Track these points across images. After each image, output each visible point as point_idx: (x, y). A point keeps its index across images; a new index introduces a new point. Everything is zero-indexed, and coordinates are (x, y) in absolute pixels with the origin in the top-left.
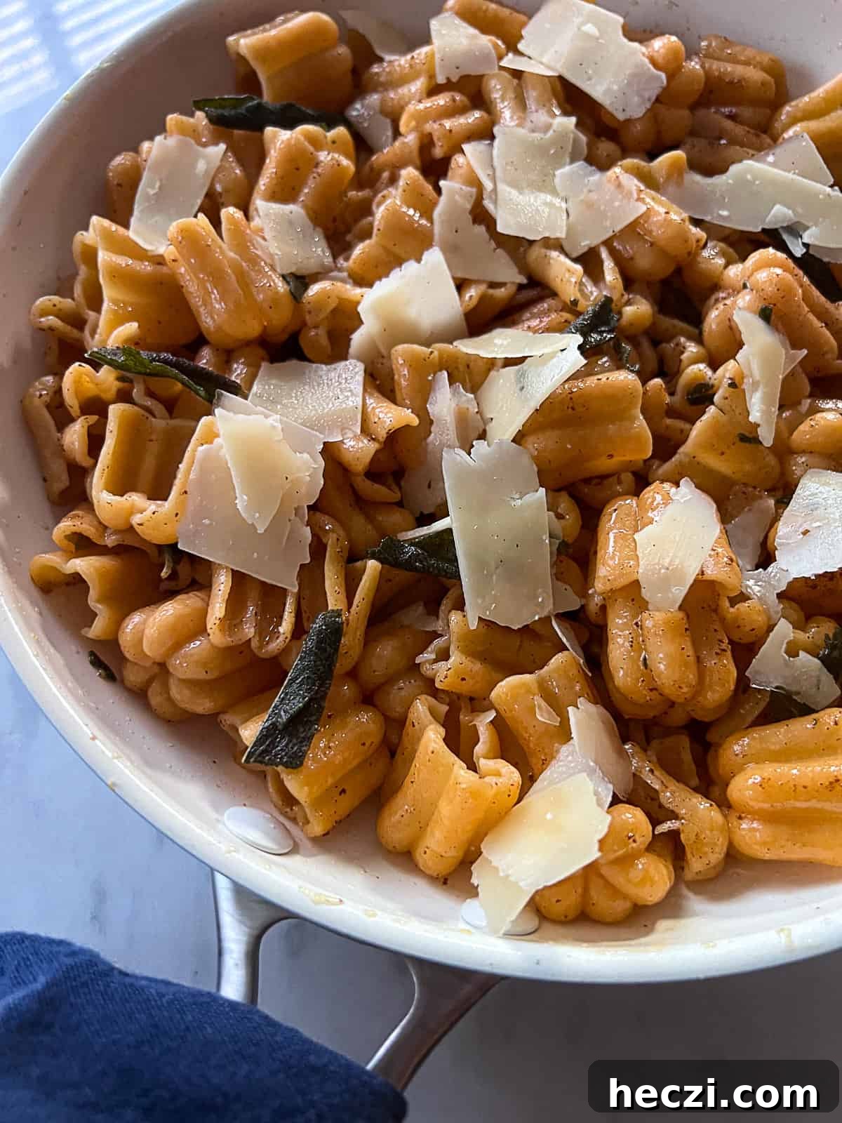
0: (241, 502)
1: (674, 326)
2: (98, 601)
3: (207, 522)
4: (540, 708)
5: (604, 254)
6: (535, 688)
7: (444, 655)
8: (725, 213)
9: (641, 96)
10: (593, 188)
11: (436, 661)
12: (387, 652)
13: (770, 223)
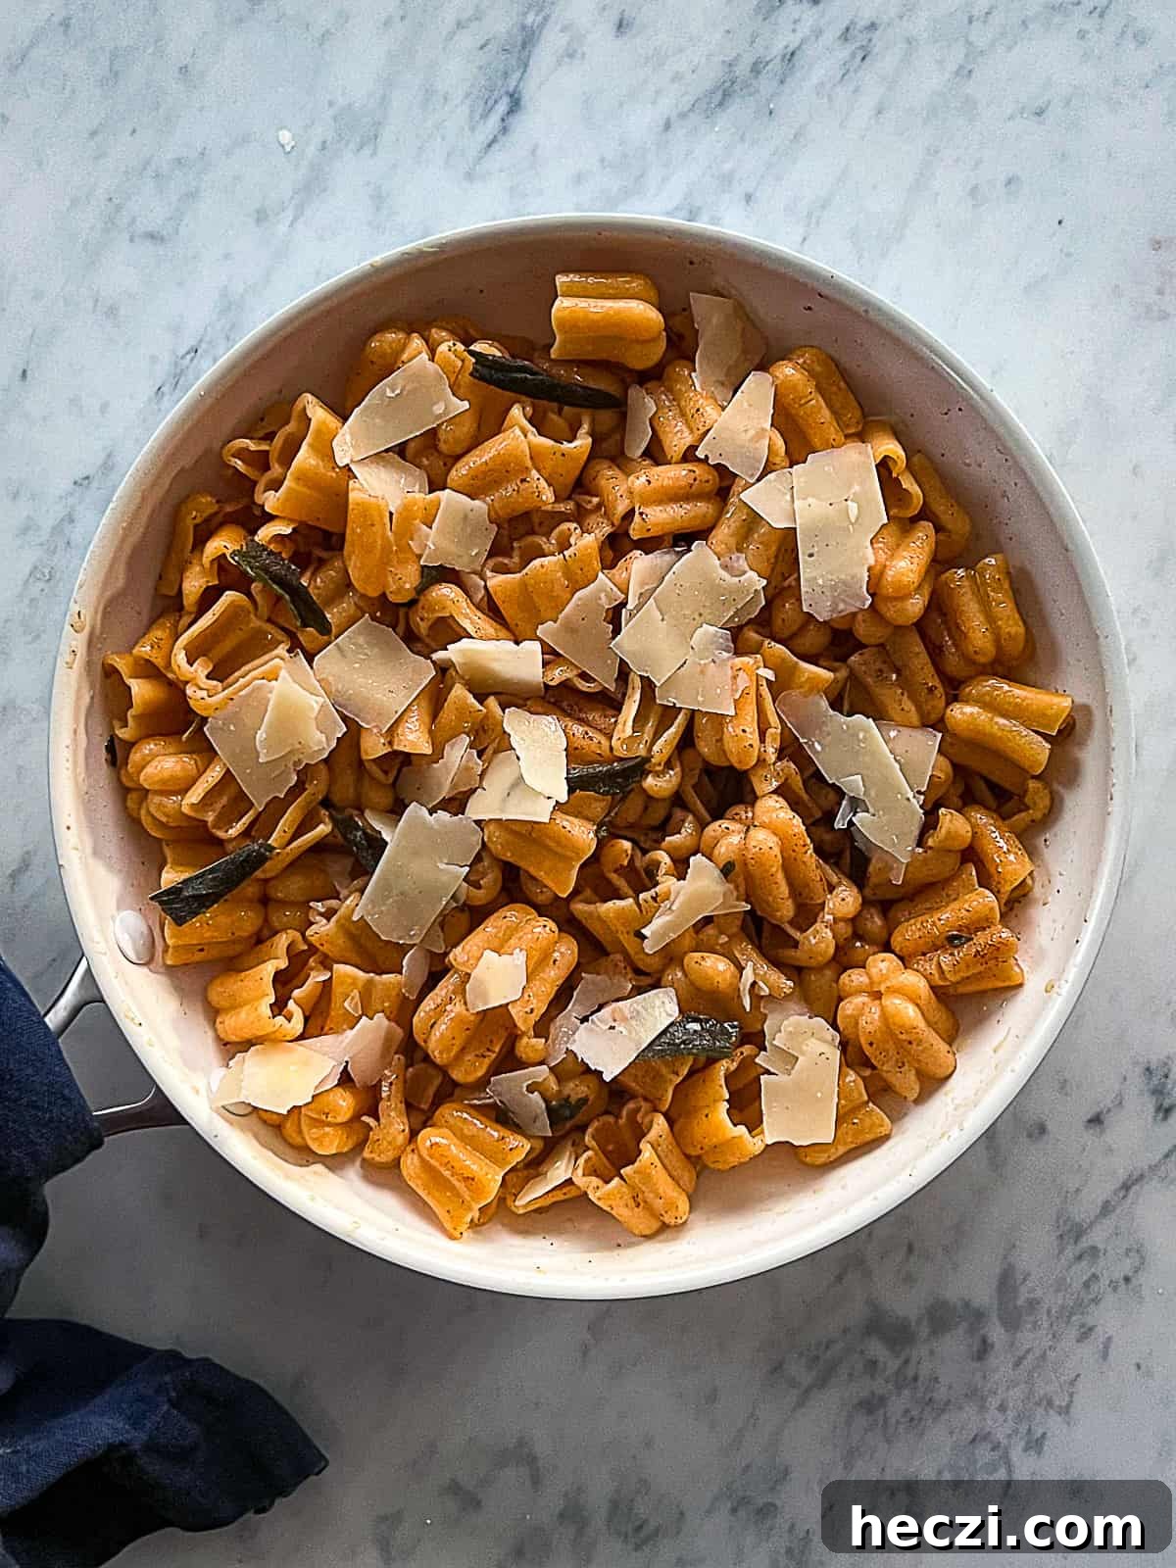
0: (261, 735)
1: (695, 804)
2: (133, 717)
3: (232, 728)
4: (353, 998)
5: (680, 719)
6: (360, 984)
7: (328, 915)
8: (818, 747)
9: (835, 604)
10: (717, 661)
11: (321, 914)
12: (293, 887)
13: (842, 783)
